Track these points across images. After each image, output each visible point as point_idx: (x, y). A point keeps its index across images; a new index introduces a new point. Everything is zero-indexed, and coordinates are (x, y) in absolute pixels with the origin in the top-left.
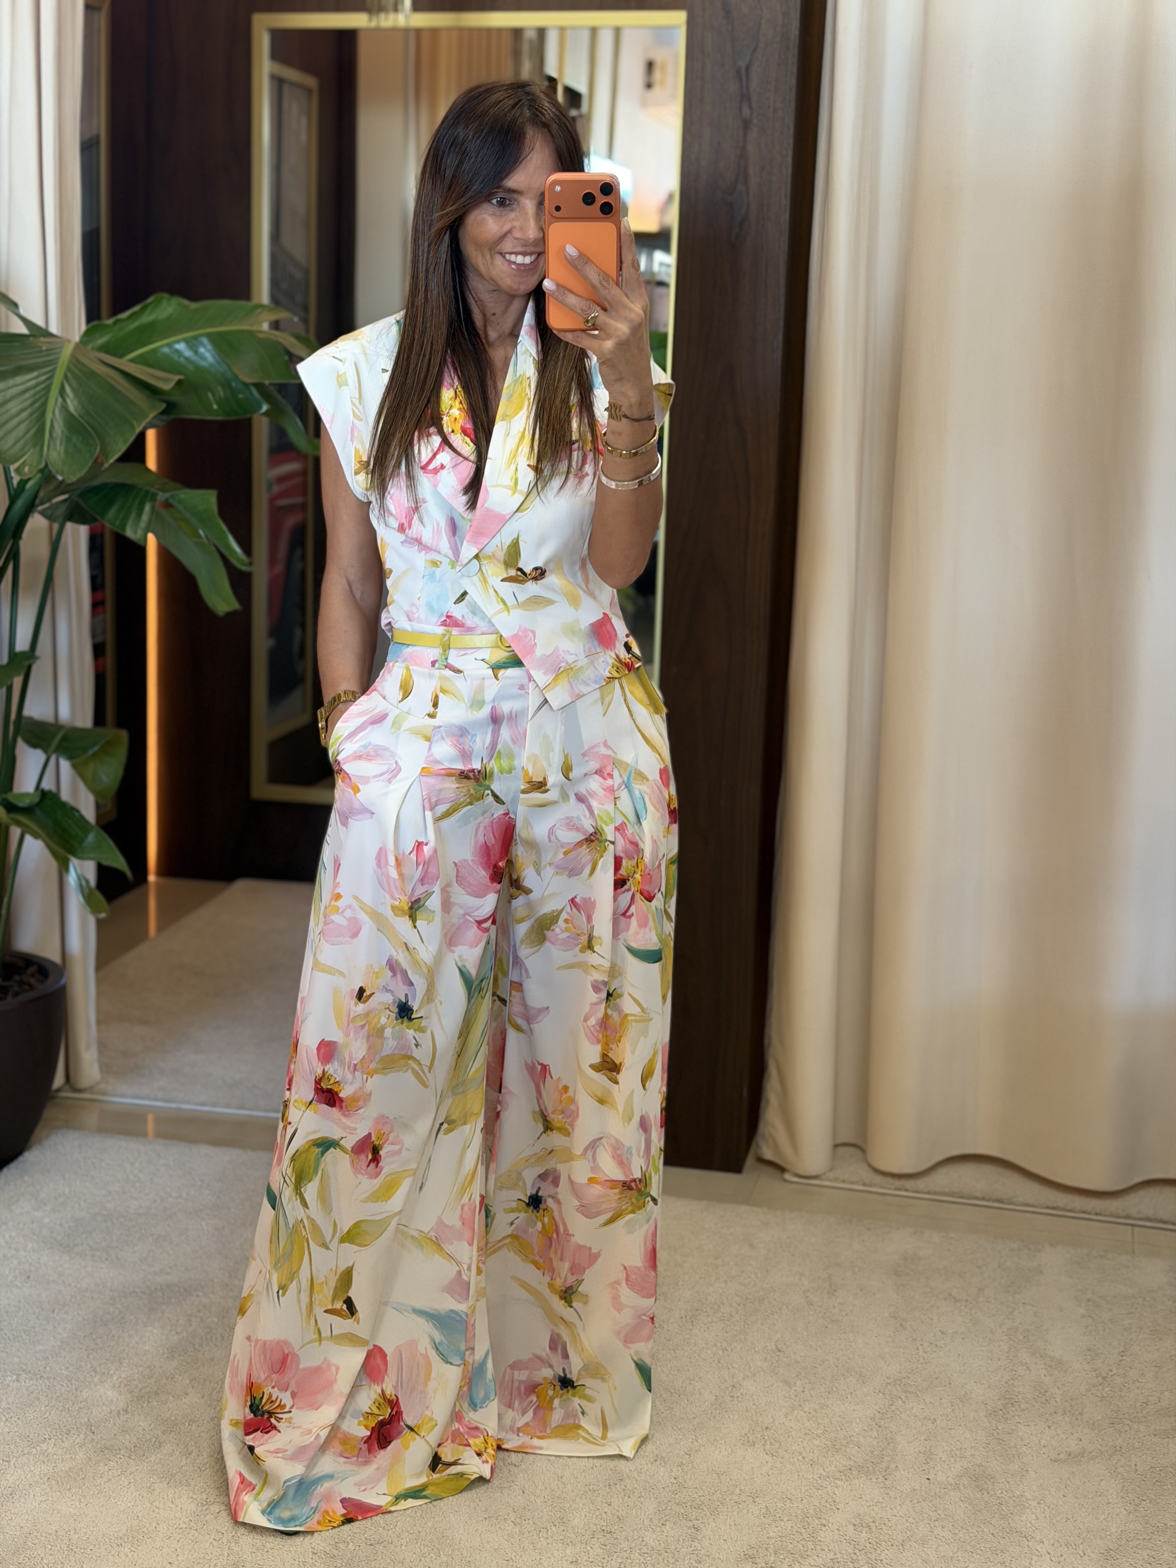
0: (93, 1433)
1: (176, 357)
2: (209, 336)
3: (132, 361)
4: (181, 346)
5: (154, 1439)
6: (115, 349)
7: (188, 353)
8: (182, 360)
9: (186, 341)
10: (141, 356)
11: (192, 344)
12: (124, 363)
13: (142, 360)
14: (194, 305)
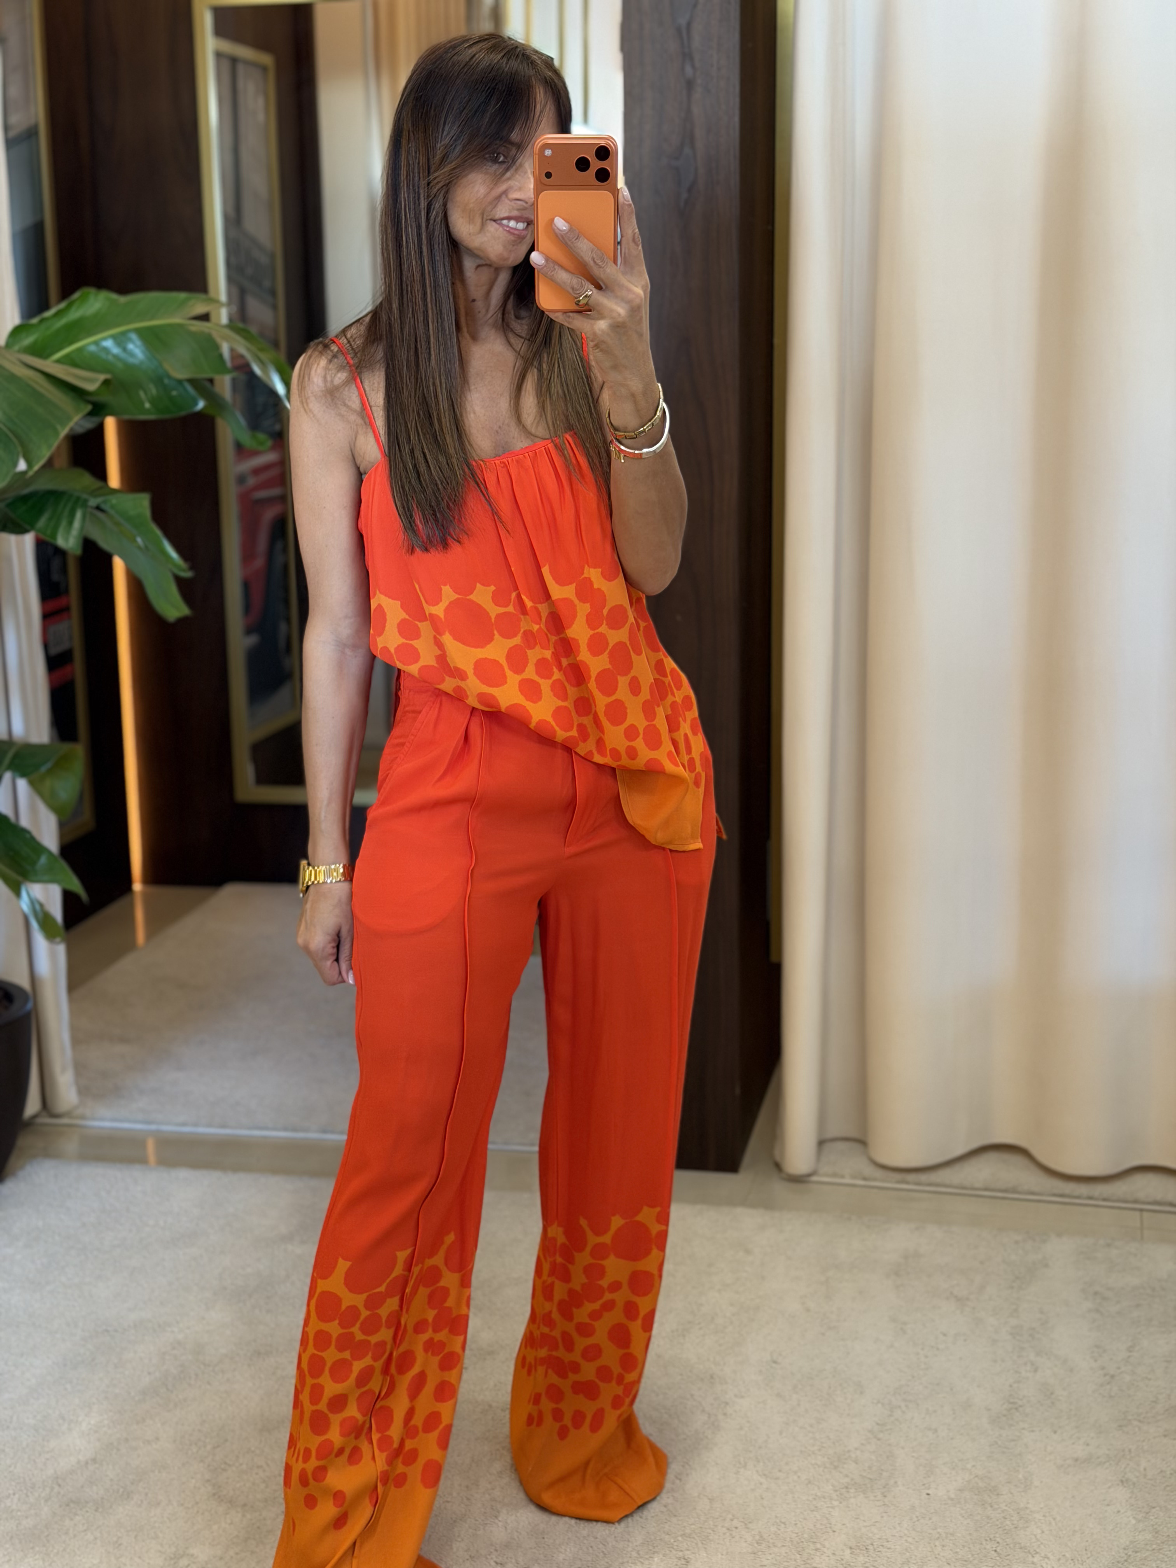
0: (59, 1485)
1: (103, 355)
2: (138, 331)
3: (58, 361)
4: (109, 344)
5: (121, 1490)
6: (41, 350)
7: (116, 350)
8: (110, 358)
9: (114, 337)
10: (67, 356)
11: (120, 340)
12: (49, 365)
13: (70, 361)
14: (123, 299)
